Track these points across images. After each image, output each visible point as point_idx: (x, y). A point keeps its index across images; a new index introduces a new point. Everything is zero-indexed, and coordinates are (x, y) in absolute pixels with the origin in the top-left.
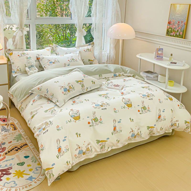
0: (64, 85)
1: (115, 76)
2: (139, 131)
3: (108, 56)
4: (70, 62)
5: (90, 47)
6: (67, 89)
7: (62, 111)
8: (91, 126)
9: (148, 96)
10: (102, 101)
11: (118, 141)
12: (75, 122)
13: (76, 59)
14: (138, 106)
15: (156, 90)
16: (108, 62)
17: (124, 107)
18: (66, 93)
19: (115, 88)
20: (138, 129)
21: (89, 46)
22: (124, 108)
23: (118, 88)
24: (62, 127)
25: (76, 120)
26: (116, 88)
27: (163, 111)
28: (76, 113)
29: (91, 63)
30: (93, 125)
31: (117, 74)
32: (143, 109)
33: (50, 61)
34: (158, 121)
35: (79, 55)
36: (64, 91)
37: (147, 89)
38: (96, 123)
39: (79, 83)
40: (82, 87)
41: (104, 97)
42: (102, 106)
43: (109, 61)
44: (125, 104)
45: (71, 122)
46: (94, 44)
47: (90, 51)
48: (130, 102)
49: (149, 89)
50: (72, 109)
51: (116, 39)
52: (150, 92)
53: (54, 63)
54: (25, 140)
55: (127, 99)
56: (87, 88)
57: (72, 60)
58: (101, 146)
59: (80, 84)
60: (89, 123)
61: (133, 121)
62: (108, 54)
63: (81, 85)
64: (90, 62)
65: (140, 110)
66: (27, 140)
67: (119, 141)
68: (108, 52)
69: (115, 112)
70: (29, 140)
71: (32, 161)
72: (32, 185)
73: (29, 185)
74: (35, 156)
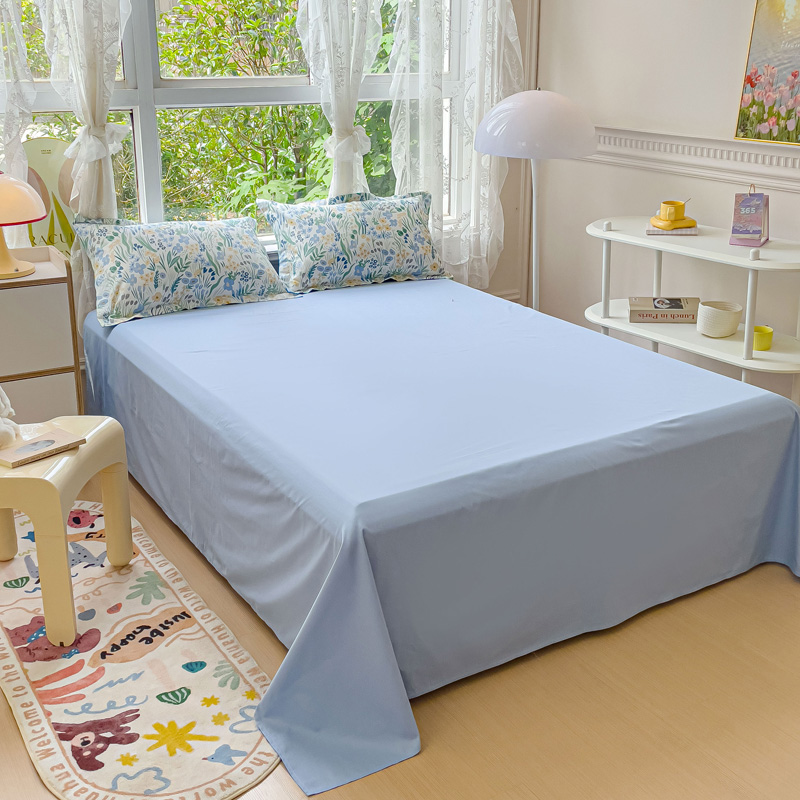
54: (177, 597)
66: (185, 596)
70: (194, 598)
71: (220, 682)
72: (234, 784)
73: (222, 785)
74: (229, 661)
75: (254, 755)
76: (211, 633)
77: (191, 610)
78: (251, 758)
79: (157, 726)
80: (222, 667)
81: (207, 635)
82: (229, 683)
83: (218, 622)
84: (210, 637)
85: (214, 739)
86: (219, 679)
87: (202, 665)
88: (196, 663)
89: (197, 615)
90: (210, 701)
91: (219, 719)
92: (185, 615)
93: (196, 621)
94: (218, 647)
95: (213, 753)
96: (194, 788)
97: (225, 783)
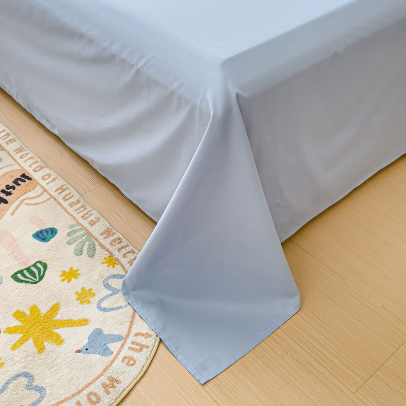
54: (13, 158)
66: (21, 157)
70: (31, 158)
71: (76, 250)
72: (118, 382)
73: (105, 385)
74: (81, 225)
75: (131, 338)
76: (55, 194)
77: (30, 172)
78: (129, 344)
79: (18, 315)
80: (74, 232)
81: (51, 197)
82: (85, 249)
83: (60, 182)
84: (55, 200)
85: (83, 322)
86: (74, 246)
87: (53, 232)
88: (47, 231)
89: (37, 176)
90: (70, 275)
91: (84, 296)
92: (25, 177)
93: (38, 183)
94: (65, 210)
95: (86, 342)
96: (73, 396)
97: (108, 382)
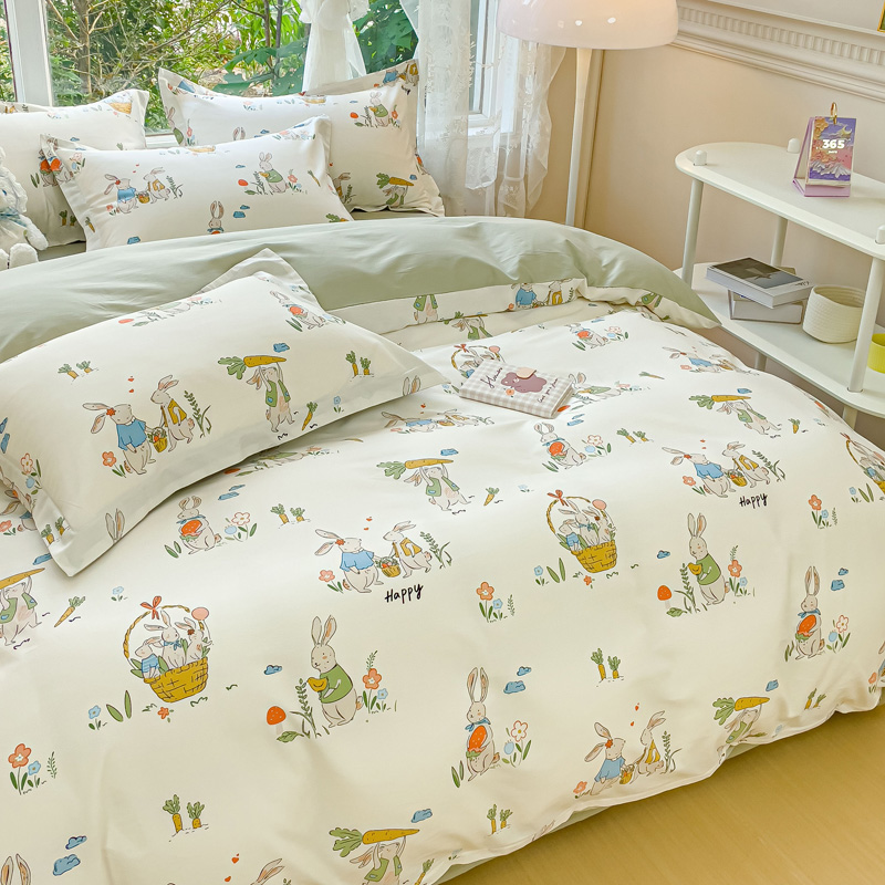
0: (127, 399)
1: (526, 301)
2: (657, 732)
3: (502, 150)
4: (249, 192)
5: (389, 95)
6: (142, 425)
7: (78, 611)
8: (287, 737)
9: (737, 477)
10: (400, 520)
11: (497, 818)
12: (164, 713)
13: (291, 177)
14: (663, 554)
15: (796, 423)
16: (501, 188)
17: (558, 571)
18: (135, 460)
19: (513, 403)
20: (652, 724)
21: (383, 91)
22: (558, 575)
23: (530, 398)
24: (51, 761)
25: (168, 697)
26: (522, 405)
27: (837, 585)
28: (183, 634)
29: (397, 196)
30: (308, 727)
31: (541, 291)
32: (692, 578)
33: (118, 182)
34: (795, 653)
35: (313, 149)
36: (122, 445)
37: (734, 414)
38: (330, 707)
39: (250, 372)
40: (271, 400)
41: (423, 484)
42: (389, 567)
43: (511, 183)
44: (565, 543)
45: (129, 716)
46: (416, 73)
47: (391, 121)
48: (602, 525)
49: (745, 417)
50: (157, 600)
51: (556, 49)
52: (752, 442)
53: (143, 197)
55: (583, 506)
56: (312, 407)
57: (263, 179)
58: (370, 866)
59: (257, 380)
60: (276, 715)
61: (616, 676)
62: (504, 137)
63: (264, 388)
64: (389, 192)
65: (675, 584)
67: (504, 817)
68: (507, 126)
69: (488, 613)
